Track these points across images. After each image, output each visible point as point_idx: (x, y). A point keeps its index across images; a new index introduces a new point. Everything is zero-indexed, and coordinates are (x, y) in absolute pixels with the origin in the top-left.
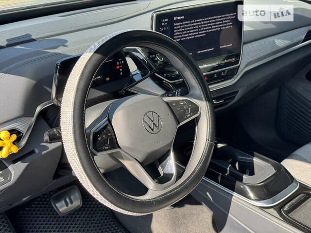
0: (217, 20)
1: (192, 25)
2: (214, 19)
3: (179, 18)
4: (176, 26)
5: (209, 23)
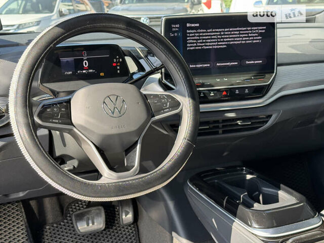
1: (209, 34)
2: (237, 31)
3: (193, 25)
4: (189, 33)
5: (231, 34)
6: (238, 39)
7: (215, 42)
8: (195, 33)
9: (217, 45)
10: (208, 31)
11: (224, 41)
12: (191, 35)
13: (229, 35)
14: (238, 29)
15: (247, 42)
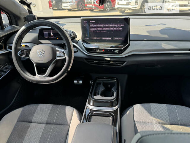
2: (111, 25)
3: (92, 22)
4: (91, 25)
5: (108, 26)
6: (111, 28)
7: (102, 29)
8: (93, 25)
9: (102, 30)
10: (99, 24)
11: (105, 29)
12: (92, 26)
13: (107, 26)
14: (111, 24)
15: (116, 30)
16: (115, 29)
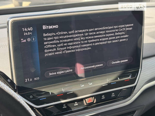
0: (107, 31)
1: (70, 36)
2: (103, 30)
3: (50, 27)
4: (47, 37)
6: (104, 39)
9: (80, 48)
10: (70, 33)
12: (49, 39)
13: (94, 35)
16: (112, 40)
